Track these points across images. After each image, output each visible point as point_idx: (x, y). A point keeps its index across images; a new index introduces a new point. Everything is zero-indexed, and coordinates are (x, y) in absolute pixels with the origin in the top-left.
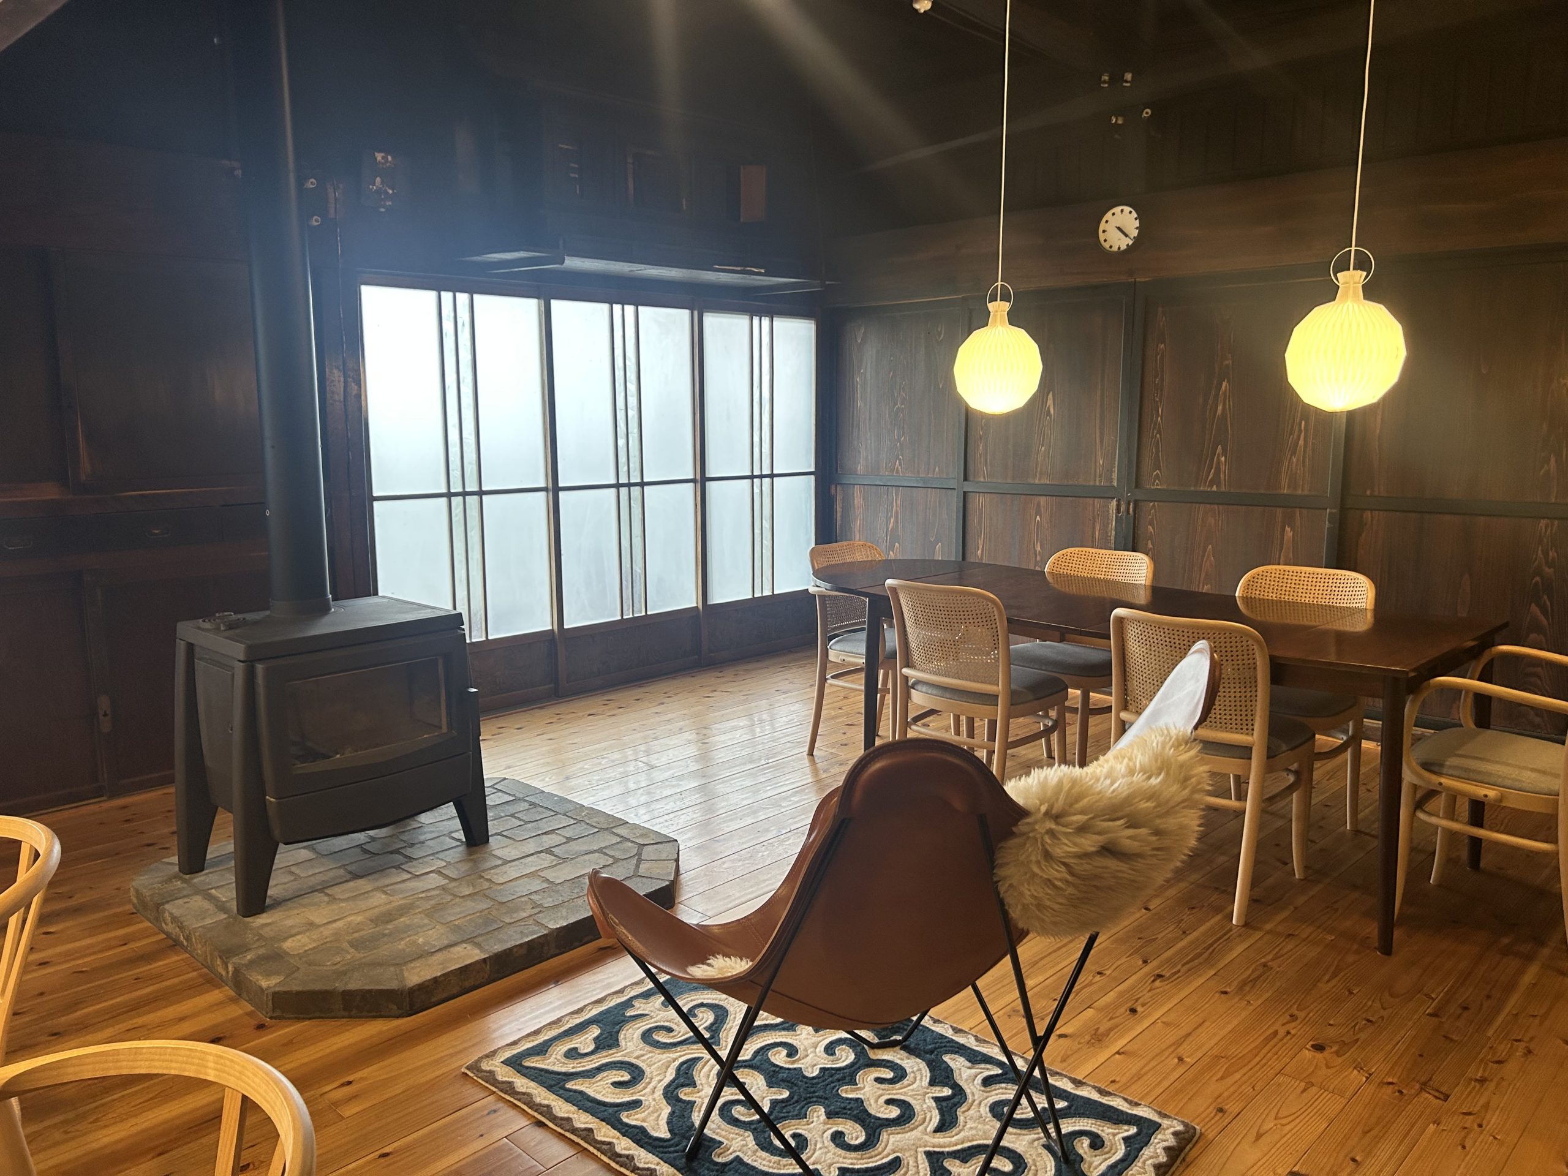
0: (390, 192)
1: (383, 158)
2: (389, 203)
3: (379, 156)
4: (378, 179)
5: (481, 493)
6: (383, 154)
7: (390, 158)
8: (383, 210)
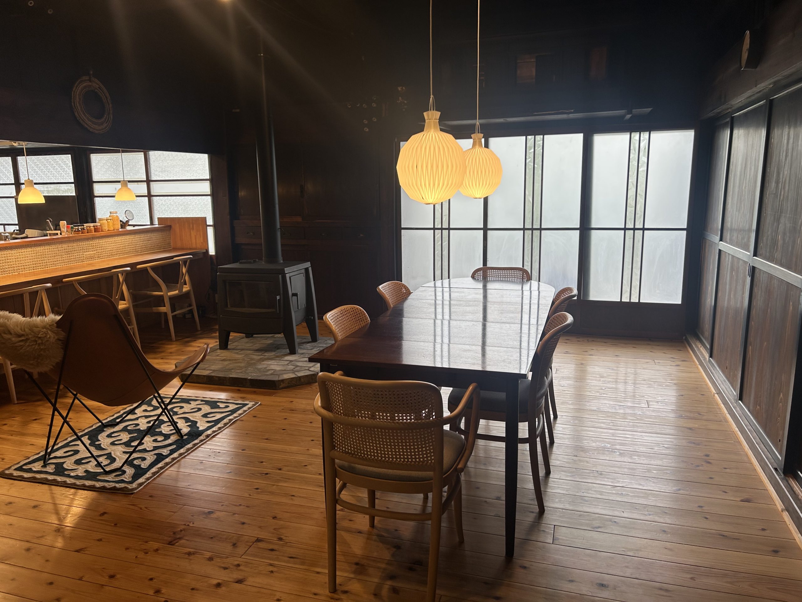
0: (406, 102)
1: (401, 89)
2: (406, 107)
3: (399, 89)
4: (400, 98)
6: (401, 87)
7: (404, 88)
8: (404, 110)
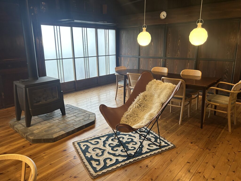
0: (45, 9)
4: (43, 7)
5: (62, 59)
7: (45, 3)
